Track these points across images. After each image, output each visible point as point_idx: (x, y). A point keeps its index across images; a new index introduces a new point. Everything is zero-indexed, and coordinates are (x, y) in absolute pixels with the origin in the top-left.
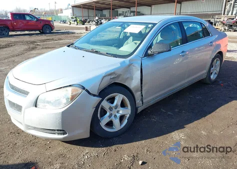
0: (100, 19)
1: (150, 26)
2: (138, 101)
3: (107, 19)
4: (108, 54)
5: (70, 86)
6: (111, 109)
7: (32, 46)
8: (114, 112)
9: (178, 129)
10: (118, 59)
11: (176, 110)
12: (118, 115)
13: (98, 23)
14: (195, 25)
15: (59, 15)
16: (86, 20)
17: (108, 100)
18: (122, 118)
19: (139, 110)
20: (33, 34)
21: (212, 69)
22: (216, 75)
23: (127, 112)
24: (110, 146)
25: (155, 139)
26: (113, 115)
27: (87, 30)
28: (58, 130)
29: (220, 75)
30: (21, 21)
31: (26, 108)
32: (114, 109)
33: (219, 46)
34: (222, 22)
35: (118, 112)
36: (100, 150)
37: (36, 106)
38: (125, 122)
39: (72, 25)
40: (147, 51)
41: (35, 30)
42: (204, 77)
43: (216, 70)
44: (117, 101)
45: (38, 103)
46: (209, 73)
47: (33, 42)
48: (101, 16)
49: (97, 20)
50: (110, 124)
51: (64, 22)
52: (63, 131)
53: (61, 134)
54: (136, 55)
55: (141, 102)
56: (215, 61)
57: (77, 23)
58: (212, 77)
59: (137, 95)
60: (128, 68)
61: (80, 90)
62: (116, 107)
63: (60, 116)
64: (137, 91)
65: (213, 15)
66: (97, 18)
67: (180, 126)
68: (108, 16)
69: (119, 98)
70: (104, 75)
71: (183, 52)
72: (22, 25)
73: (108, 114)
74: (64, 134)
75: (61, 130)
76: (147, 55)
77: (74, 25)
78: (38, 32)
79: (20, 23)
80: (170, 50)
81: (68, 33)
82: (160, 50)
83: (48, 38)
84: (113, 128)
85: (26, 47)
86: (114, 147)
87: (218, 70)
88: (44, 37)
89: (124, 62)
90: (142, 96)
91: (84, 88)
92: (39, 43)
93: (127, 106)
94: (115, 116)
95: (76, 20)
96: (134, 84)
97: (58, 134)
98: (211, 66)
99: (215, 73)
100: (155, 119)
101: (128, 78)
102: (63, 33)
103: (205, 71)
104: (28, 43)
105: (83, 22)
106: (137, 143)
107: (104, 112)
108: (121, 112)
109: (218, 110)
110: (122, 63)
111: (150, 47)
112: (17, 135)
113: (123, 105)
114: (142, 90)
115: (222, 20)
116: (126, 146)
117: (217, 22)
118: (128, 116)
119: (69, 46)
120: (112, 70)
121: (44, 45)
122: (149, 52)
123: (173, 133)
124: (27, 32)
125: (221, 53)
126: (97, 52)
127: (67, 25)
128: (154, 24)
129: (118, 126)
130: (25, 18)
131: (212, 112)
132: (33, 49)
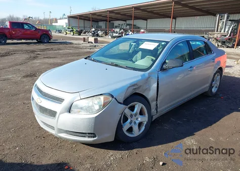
0: (97, 30)
1: (163, 43)
2: (153, 110)
3: (103, 30)
4: (127, 68)
5: (101, 95)
6: (131, 116)
7: (32, 55)
8: (134, 119)
9: (189, 136)
10: (137, 72)
11: (185, 119)
12: (137, 122)
13: (95, 34)
14: (198, 43)
15: (53, 24)
16: (82, 30)
17: (129, 108)
18: (140, 124)
19: (154, 118)
20: (31, 43)
21: (213, 83)
22: (217, 89)
23: (144, 119)
24: (131, 149)
25: (170, 144)
26: (133, 122)
27: (84, 41)
28: (89, 133)
29: (220, 88)
30: (19, 30)
31: (60, 114)
32: (134, 116)
33: (219, 62)
34: (215, 39)
35: (137, 119)
36: (123, 152)
37: (69, 112)
38: (143, 128)
39: (67, 36)
40: (162, 66)
41: (32, 39)
42: (207, 90)
43: (217, 84)
44: (137, 109)
45: (72, 109)
46: (211, 87)
47: (33, 52)
48: (96, 28)
49: (94, 31)
50: (130, 130)
51: (60, 32)
52: (94, 134)
53: (91, 137)
54: (154, 69)
55: (156, 111)
56: (216, 75)
57: (73, 33)
58: (213, 90)
59: (153, 104)
60: (147, 80)
61: (111, 98)
62: (136, 115)
63: (93, 121)
64: (153, 101)
65: (206, 32)
66: (93, 29)
67: (190, 133)
68: (104, 27)
69: (138, 107)
70: (129, 86)
71: (191, 67)
72: (20, 33)
73: (129, 120)
74: (94, 137)
75: (91, 134)
76: (162, 69)
77: (70, 35)
78: (35, 41)
79: (19, 32)
80: (182, 66)
81: (65, 43)
82: (174, 66)
83: (47, 47)
84: (132, 134)
85: (26, 56)
86: (135, 151)
87: (218, 84)
88: (42, 46)
89: (144, 75)
90: (157, 105)
91: (113, 97)
92: (39, 53)
93: (145, 114)
94: (135, 123)
95: (73, 31)
96: (151, 94)
97: (89, 137)
98: (213, 80)
99: (216, 87)
100: (167, 127)
101: (146, 89)
102: (61, 43)
103: (208, 85)
104: (27, 52)
105: (80, 33)
106: (155, 147)
107: (126, 119)
108: (139, 119)
109: (221, 120)
110: (142, 76)
111: (165, 62)
112: (43, 138)
113: (141, 113)
114: (157, 100)
115: (215, 36)
116: (145, 150)
117: (210, 38)
118: (145, 123)
119: (86, 58)
120: (135, 82)
121: (44, 54)
122: (164, 66)
123: (185, 139)
124: (23, 41)
125: (221, 69)
126: (116, 65)
127: (63, 35)
128: (167, 42)
129: (137, 132)
130: (23, 27)
131: (217, 122)
132: (35, 58)
